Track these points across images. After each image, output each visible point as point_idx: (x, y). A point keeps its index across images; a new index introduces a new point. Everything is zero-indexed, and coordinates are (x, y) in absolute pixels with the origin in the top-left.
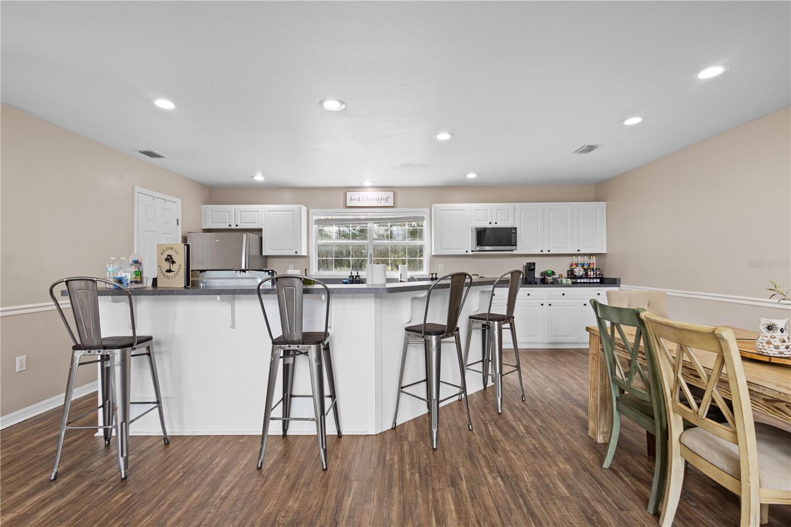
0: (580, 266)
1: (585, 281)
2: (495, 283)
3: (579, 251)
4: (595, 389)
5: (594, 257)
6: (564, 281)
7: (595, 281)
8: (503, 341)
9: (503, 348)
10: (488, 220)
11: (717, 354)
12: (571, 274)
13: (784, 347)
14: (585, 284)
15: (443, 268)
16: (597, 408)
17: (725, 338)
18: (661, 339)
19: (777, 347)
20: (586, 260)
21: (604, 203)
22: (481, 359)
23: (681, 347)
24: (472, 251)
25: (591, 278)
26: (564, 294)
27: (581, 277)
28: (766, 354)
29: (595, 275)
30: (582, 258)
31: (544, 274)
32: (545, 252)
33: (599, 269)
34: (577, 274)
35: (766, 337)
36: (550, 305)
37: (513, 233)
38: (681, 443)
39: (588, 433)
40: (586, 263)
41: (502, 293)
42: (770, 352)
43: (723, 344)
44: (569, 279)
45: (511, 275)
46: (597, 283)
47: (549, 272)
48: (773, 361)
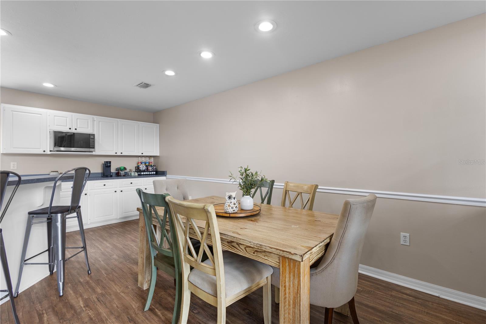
0: (143, 164)
1: (147, 173)
2: (57, 179)
3: (142, 154)
4: (142, 252)
5: (152, 158)
6: (133, 174)
7: (153, 173)
8: (83, 223)
9: (84, 229)
10: (68, 125)
11: (206, 221)
12: (138, 169)
13: (235, 207)
14: (147, 175)
15: (16, 166)
16: (144, 265)
17: (209, 211)
18: (178, 215)
19: (232, 208)
20: (147, 160)
21: (158, 125)
22: (47, 248)
23: (188, 219)
24: (50, 151)
25: (150, 171)
26: (131, 183)
27: (144, 171)
28: (228, 212)
29: (153, 169)
30: (145, 158)
31: (119, 170)
32: (119, 154)
33: (155, 166)
34: (141, 169)
35: (228, 203)
36: (122, 191)
37: (92, 138)
38: (188, 281)
39: (138, 284)
40: (147, 162)
41: (67, 187)
42: (230, 211)
43: (209, 215)
44: (136, 173)
45: (75, 172)
46: (153, 174)
47: (122, 168)
48: (231, 215)
